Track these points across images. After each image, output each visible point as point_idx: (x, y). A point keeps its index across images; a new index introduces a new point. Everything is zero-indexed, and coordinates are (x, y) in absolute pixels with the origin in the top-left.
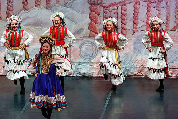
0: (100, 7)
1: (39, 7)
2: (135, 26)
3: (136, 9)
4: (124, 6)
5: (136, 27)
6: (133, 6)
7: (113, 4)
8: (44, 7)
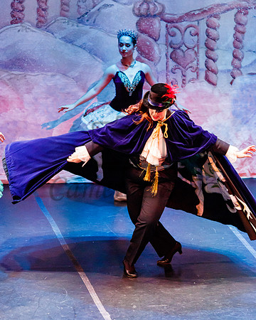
0: (160, 23)
1: (19, 24)
2: (237, 62)
3: (239, 24)
4: (213, 19)
5: (238, 65)
6: (233, 17)
7: (190, 15)
8: (33, 25)
